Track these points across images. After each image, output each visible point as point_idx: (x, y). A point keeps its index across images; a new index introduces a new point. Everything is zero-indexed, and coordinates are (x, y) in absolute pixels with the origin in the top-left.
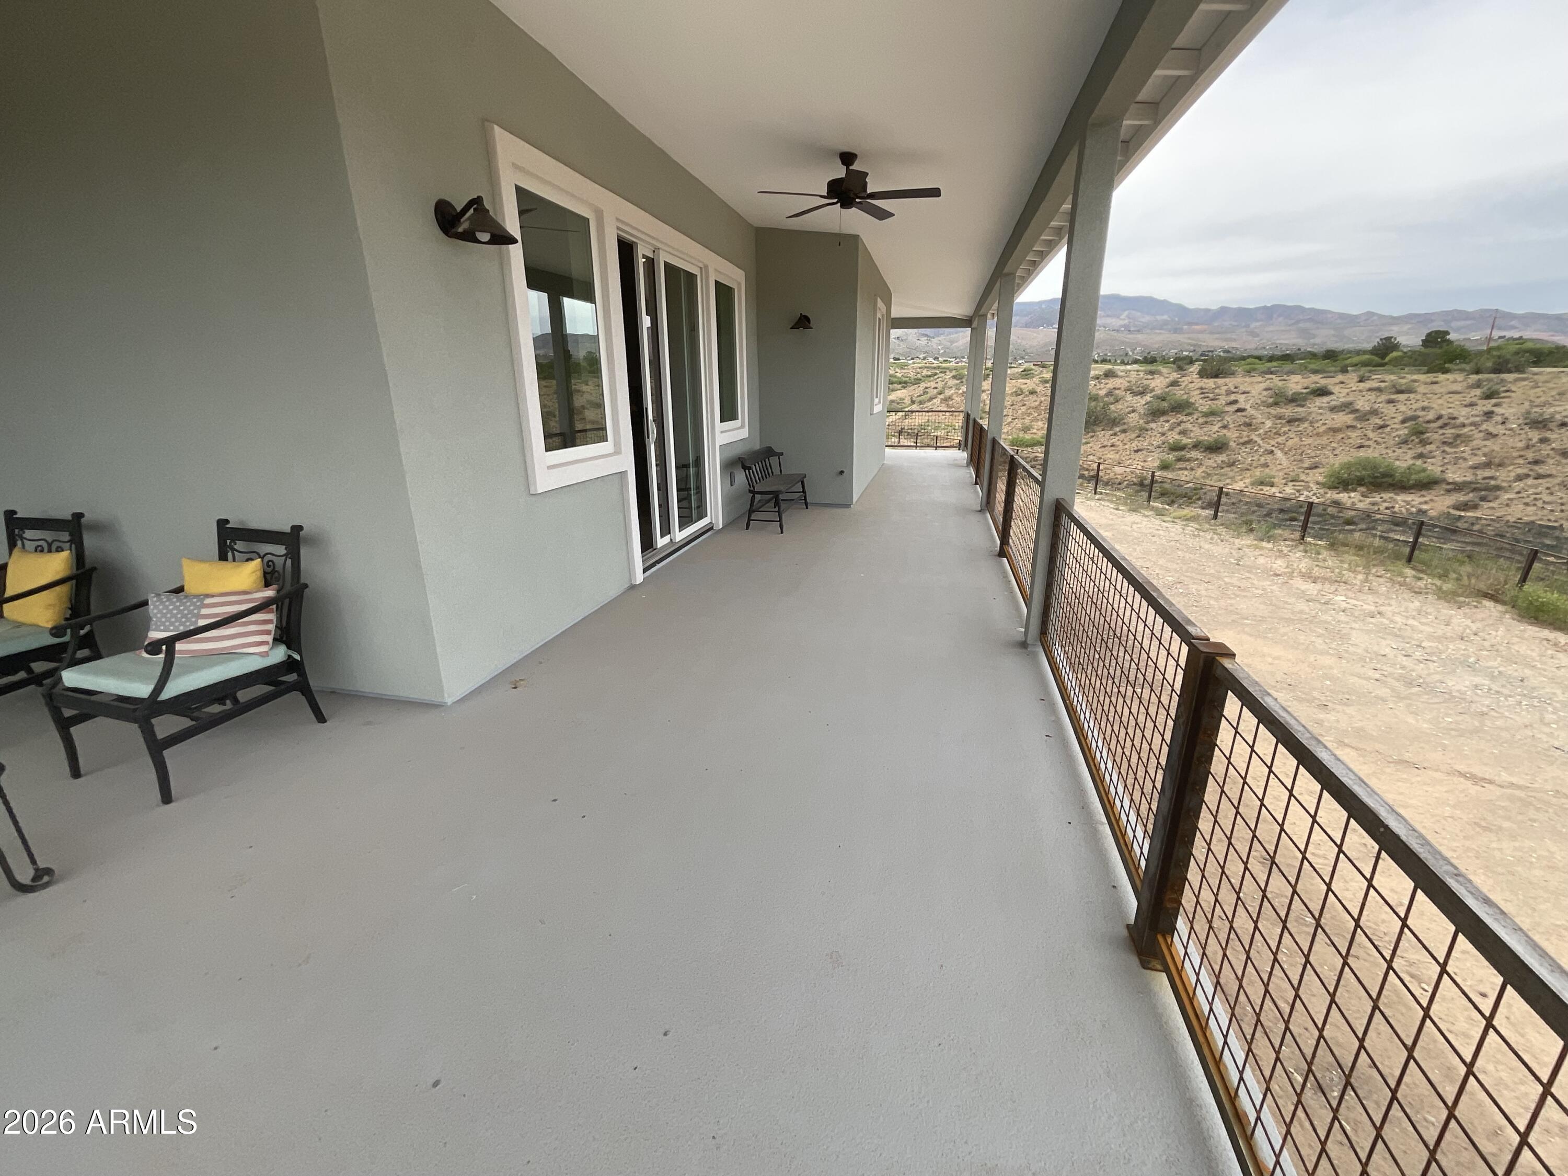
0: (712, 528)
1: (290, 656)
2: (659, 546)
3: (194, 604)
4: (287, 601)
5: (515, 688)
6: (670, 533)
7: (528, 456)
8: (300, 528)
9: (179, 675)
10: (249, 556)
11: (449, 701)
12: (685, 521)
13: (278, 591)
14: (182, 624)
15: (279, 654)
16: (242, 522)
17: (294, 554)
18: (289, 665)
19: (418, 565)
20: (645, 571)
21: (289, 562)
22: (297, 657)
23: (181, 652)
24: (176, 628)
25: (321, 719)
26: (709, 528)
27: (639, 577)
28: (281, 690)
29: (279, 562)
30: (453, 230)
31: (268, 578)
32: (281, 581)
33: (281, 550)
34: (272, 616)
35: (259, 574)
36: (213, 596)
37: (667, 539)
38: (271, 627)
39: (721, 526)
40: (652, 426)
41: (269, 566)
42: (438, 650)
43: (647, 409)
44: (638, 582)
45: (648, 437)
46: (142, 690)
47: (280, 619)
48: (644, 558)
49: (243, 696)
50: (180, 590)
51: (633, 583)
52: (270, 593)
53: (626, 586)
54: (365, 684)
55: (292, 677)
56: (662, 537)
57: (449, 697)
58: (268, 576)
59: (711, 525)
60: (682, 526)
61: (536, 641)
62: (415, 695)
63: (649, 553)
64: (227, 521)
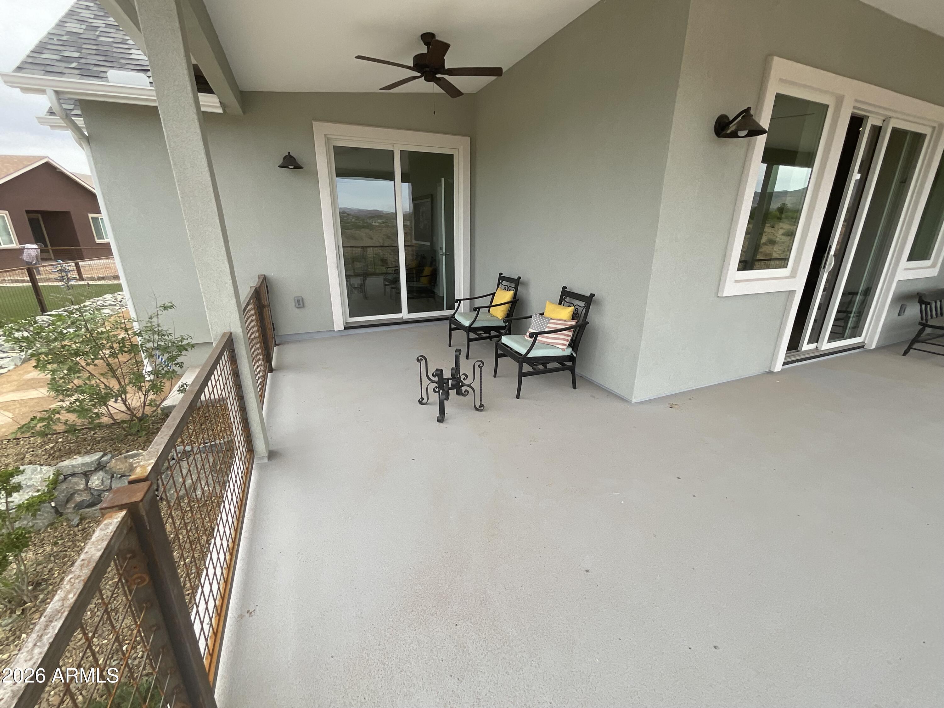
0: (862, 347)
1: (572, 354)
2: (803, 349)
3: (546, 321)
4: (578, 329)
5: (671, 408)
6: (817, 342)
7: (724, 271)
8: (594, 295)
9: (535, 349)
10: (569, 304)
11: (634, 400)
12: (835, 335)
13: (576, 323)
14: (540, 328)
15: (568, 352)
16: (571, 289)
17: (587, 308)
18: (571, 358)
19: (642, 325)
20: (784, 364)
21: (584, 310)
22: (575, 355)
23: (539, 340)
24: (538, 329)
25: (574, 387)
26: (861, 346)
27: (778, 367)
28: (564, 368)
29: (580, 309)
30: (724, 132)
31: (574, 316)
32: (578, 319)
33: (582, 304)
34: (571, 334)
35: (571, 313)
36: (553, 319)
37: (813, 346)
38: (569, 338)
39: (873, 347)
40: (831, 260)
41: (576, 311)
42: (638, 372)
43: (831, 247)
44: (775, 371)
45: (824, 268)
46: (523, 351)
47: (573, 336)
48: (787, 355)
49: (550, 366)
50: (542, 314)
51: (772, 370)
52: (573, 323)
53: (767, 370)
54: (598, 378)
55: (569, 364)
56: (809, 343)
57: (635, 398)
58: (574, 315)
59: (863, 344)
60: (831, 339)
61: (692, 385)
62: (618, 391)
63: (793, 353)
64: (566, 288)
